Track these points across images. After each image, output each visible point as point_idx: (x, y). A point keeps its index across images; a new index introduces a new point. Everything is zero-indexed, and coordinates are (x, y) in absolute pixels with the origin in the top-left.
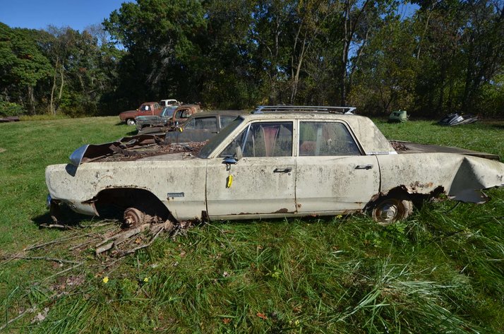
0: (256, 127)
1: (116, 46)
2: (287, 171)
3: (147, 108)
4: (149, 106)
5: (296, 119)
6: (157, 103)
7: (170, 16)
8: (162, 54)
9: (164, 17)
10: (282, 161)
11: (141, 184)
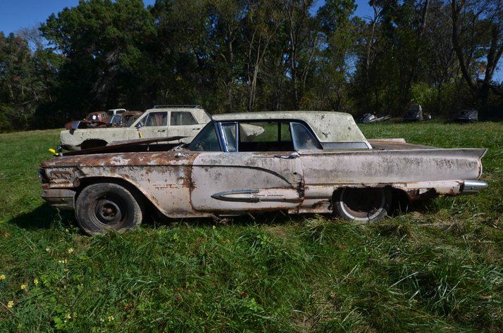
0: (152, 114)
1: (55, 52)
2: (164, 131)
3: (94, 117)
4: (97, 115)
5: (169, 111)
6: (104, 113)
7: (116, 22)
8: (109, 62)
9: (110, 24)
10: (162, 128)
11: (101, 137)
